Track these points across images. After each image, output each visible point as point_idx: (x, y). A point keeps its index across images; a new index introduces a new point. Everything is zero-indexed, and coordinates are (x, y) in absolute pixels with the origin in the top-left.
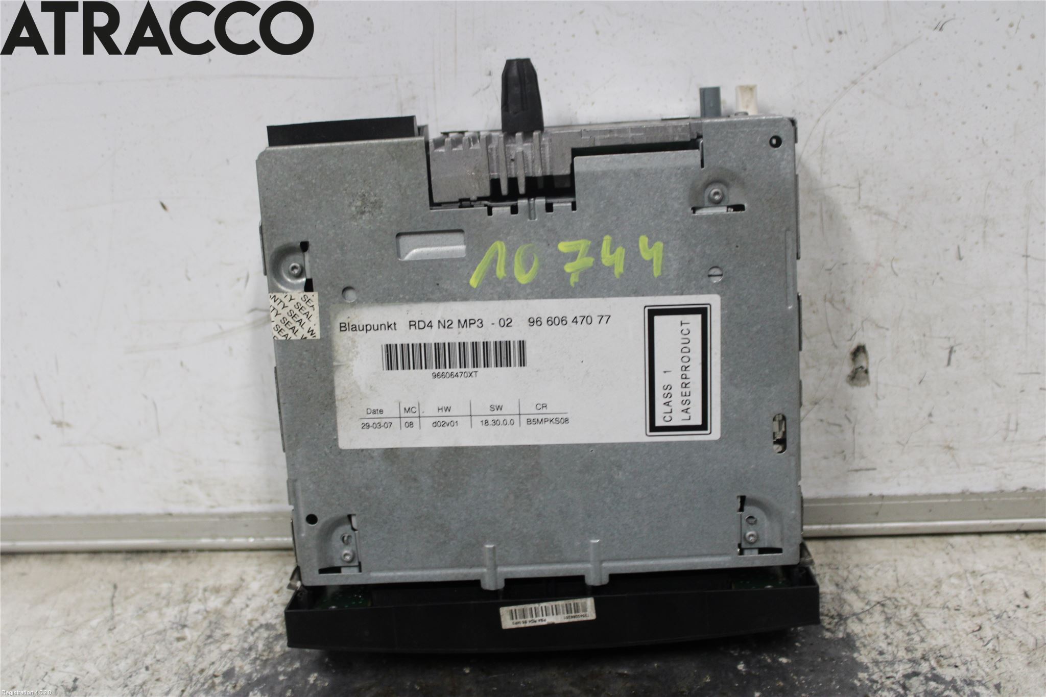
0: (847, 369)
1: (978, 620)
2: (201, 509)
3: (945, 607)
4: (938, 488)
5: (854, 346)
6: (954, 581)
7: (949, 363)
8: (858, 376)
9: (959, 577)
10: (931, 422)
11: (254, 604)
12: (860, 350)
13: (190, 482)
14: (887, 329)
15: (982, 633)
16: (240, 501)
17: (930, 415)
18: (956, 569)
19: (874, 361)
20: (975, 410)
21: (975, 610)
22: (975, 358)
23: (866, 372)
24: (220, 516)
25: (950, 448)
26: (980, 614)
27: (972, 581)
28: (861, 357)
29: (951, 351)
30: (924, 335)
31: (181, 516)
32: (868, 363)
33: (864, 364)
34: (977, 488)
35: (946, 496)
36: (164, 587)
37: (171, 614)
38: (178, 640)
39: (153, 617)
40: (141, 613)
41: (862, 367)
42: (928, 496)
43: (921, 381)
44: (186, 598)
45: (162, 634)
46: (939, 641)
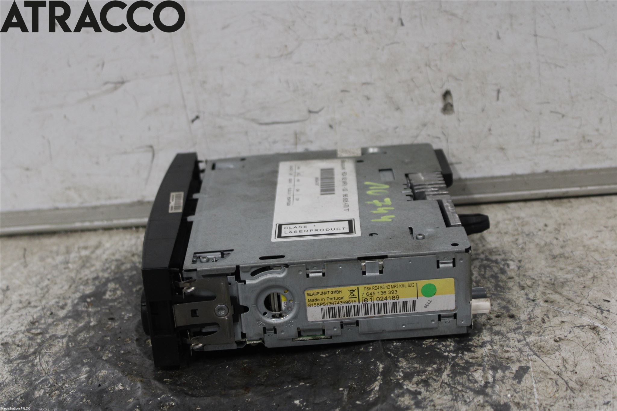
0: (440, 104)
1: (517, 237)
2: (76, 205)
3: (499, 232)
4: (498, 172)
5: (444, 91)
6: (507, 222)
7: (498, 98)
8: (447, 108)
9: (510, 220)
10: (491, 134)
11: (108, 252)
12: (447, 94)
13: (69, 188)
14: (462, 81)
15: (518, 242)
16: (98, 199)
17: (490, 130)
18: (509, 216)
19: (455, 99)
20: (515, 126)
21: (516, 233)
22: (512, 95)
23: (452, 106)
24: (87, 208)
25: (502, 149)
26: (518, 234)
27: (516, 221)
28: (448, 97)
29: (499, 92)
30: (483, 83)
31: (64, 209)
32: (452, 100)
33: (450, 101)
34: (520, 171)
35: (503, 177)
36: (55, 248)
37: (60, 259)
38: (65, 268)
39: (49, 260)
40: (42, 259)
41: (449, 103)
42: (493, 178)
43: (483, 110)
44: (68, 252)
45: (56, 267)
46: (493, 246)
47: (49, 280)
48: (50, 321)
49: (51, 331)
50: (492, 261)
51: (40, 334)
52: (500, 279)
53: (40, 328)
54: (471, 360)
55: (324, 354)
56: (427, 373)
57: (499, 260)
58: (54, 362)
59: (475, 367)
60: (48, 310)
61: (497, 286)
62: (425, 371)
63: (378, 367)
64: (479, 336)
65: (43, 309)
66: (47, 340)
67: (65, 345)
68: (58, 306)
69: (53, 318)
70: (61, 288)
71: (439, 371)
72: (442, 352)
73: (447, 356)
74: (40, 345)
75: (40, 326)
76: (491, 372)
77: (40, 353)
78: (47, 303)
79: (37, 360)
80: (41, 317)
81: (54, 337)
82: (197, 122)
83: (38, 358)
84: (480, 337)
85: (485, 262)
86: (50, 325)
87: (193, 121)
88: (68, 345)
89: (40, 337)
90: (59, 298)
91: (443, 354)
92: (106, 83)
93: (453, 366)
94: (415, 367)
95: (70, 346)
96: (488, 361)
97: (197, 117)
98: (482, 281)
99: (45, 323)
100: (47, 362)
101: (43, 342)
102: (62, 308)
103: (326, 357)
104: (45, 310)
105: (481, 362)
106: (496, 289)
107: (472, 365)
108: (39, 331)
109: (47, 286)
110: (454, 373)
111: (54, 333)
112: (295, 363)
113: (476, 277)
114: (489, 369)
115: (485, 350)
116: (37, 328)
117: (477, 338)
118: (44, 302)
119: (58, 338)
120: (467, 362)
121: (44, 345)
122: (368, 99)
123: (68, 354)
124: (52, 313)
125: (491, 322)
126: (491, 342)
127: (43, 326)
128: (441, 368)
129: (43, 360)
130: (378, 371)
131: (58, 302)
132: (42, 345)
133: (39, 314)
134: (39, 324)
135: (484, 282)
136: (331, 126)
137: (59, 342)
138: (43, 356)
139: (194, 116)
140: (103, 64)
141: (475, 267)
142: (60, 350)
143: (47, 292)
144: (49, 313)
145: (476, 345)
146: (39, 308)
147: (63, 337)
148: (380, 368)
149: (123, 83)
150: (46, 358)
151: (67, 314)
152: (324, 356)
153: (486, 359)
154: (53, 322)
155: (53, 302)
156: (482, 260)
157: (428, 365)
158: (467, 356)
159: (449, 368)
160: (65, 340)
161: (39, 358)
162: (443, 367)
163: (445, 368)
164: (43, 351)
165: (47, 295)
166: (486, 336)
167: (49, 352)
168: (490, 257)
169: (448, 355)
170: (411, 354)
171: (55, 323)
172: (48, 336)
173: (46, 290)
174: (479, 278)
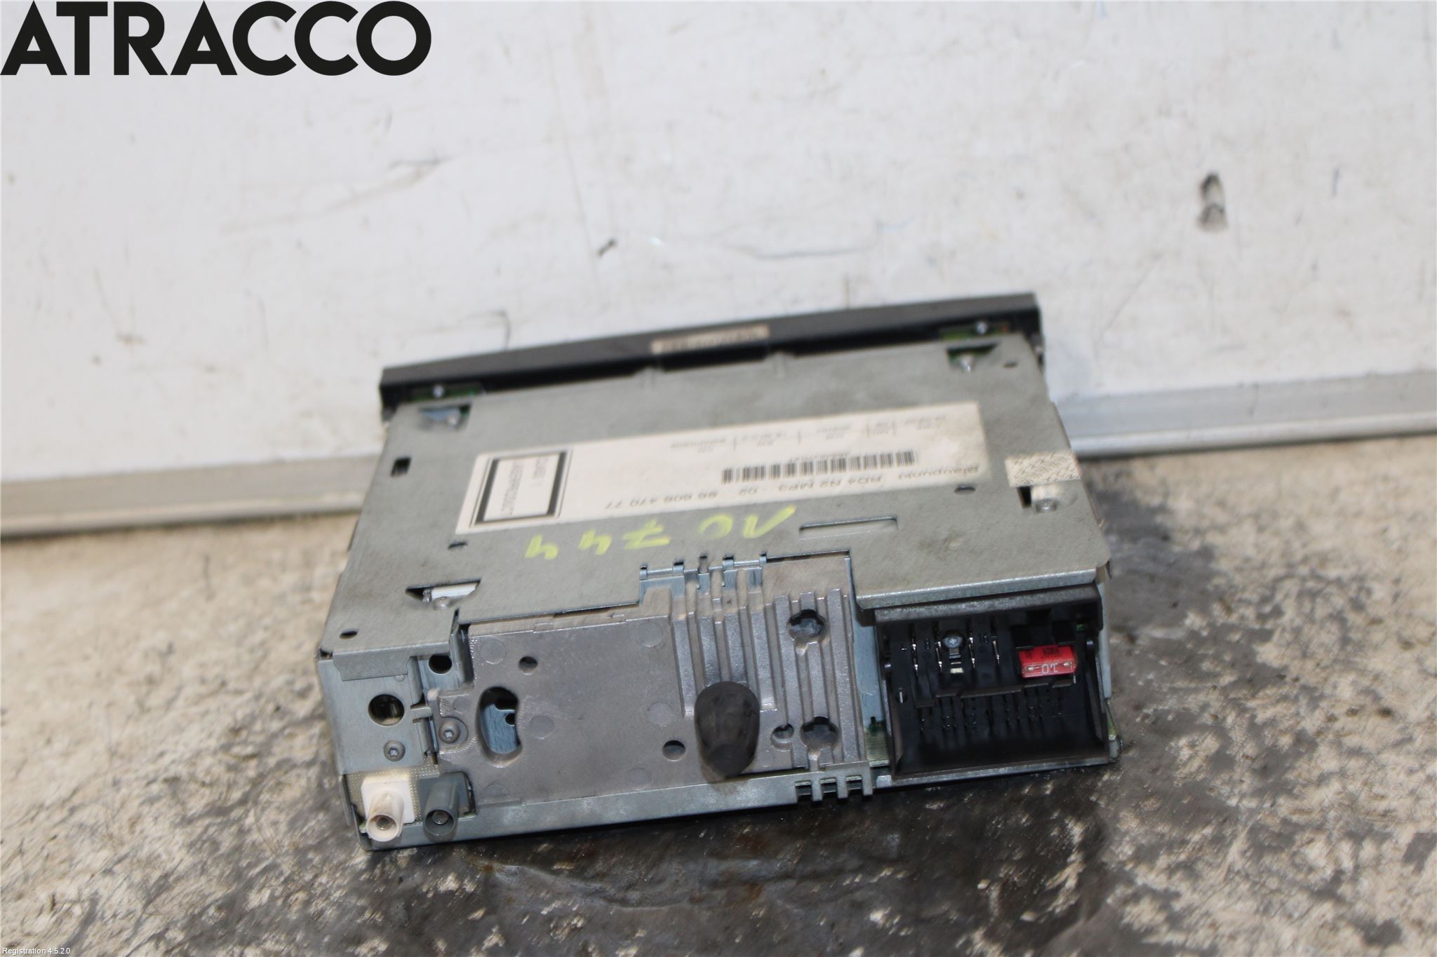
0: (1195, 207)
1: (1384, 524)
3: (1340, 514)
4: (1333, 367)
5: (1202, 176)
6: (1358, 488)
7: (1334, 191)
8: (1211, 216)
9: (1365, 483)
10: (1317, 278)
12: (1210, 183)
13: (308, 414)
14: (1246, 149)
15: (1388, 536)
17: (1314, 267)
18: (1363, 475)
19: (1231, 195)
21: (1381, 514)
22: (1369, 184)
23: (1222, 211)
25: (1343, 313)
26: (1388, 517)
27: (1381, 486)
28: (1213, 190)
29: (1336, 175)
30: (1298, 156)
31: (296, 463)
32: (1223, 198)
33: (1217, 199)
34: (1387, 366)
35: (1345, 380)
36: (276, 555)
37: (290, 579)
38: (304, 602)
39: (265, 583)
40: (248, 580)
41: (1215, 206)
42: (1322, 382)
43: (1298, 220)
44: (308, 562)
45: (280, 598)
46: (1326, 545)
47: (266, 628)
48: (275, 725)
49: (280, 751)
50: (1329, 582)
51: (252, 756)
52: (1349, 624)
53: (252, 743)
54: (1295, 818)
55: (933, 804)
56: (1189, 847)
57: (1345, 580)
58: (292, 824)
59: (1308, 835)
60: (268, 702)
61: (1345, 641)
62: (1184, 842)
63: (1069, 833)
64: (1310, 759)
65: (257, 697)
66: (272, 770)
67: (314, 785)
68: (292, 692)
69: (282, 718)
70: (299, 646)
71: (1220, 842)
72: (1223, 799)
73: (1234, 808)
74: (256, 783)
75: (252, 739)
76: (1346, 848)
77: (256, 803)
78: (266, 683)
79: (250, 820)
80: (253, 718)
81: (286, 765)
82: (610, 254)
83: (252, 813)
84: (1313, 764)
85: (1310, 584)
86: (275, 736)
87: (602, 252)
88: (320, 785)
89: (253, 763)
90: (293, 671)
91: (1225, 802)
92: (395, 164)
93: (1254, 831)
94: (1158, 834)
95: (327, 786)
96: (1338, 819)
97: (611, 244)
98: (1306, 630)
99: (263, 731)
100: (275, 824)
101: (262, 776)
102: (303, 694)
103: (941, 810)
104: (263, 701)
105: (1319, 823)
106: (1343, 648)
107: (1299, 828)
108: (250, 750)
109: (263, 643)
110: (1258, 849)
111: (286, 755)
112: (866, 826)
113: (1292, 621)
114: (1340, 840)
115: (1327, 794)
116: (245, 743)
117: (1306, 766)
118: (257, 682)
119: (294, 766)
120: (1285, 822)
121: (264, 783)
122: (1020, 195)
123: (323, 806)
124: (278, 709)
125: (1337, 725)
126: (1342, 774)
127: (260, 739)
128: (1224, 837)
129: (263, 819)
130: (1070, 845)
131: (290, 683)
132: (260, 783)
133: (248, 710)
134: (249, 734)
135: (1313, 631)
136: (932, 261)
137: (299, 776)
138: (263, 810)
139: (602, 241)
140: (389, 119)
141: (1286, 596)
142: (303, 796)
143: (265, 656)
144: (271, 707)
145: (1305, 783)
146: (248, 696)
147: (309, 764)
148: (1073, 836)
149: (435, 162)
150: (271, 814)
151: (314, 710)
152: (935, 807)
153: (1332, 814)
154: (284, 728)
155: (279, 681)
156: (1304, 579)
157: (1191, 827)
158: (1285, 806)
159: (1243, 836)
160: (314, 772)
161: (255, 814)
162: (1228, 831)
163: (1234, 836)
164: (262, 797)
165: (263, 666)
166: (1326, 759)
167: (278, 799)
168: (1322, 572)
169: (1237, 807)
170: (1146, 803)
171: (287, 731)
172: (272, 761)
173: (259, 653)
174: (1298, 622)
